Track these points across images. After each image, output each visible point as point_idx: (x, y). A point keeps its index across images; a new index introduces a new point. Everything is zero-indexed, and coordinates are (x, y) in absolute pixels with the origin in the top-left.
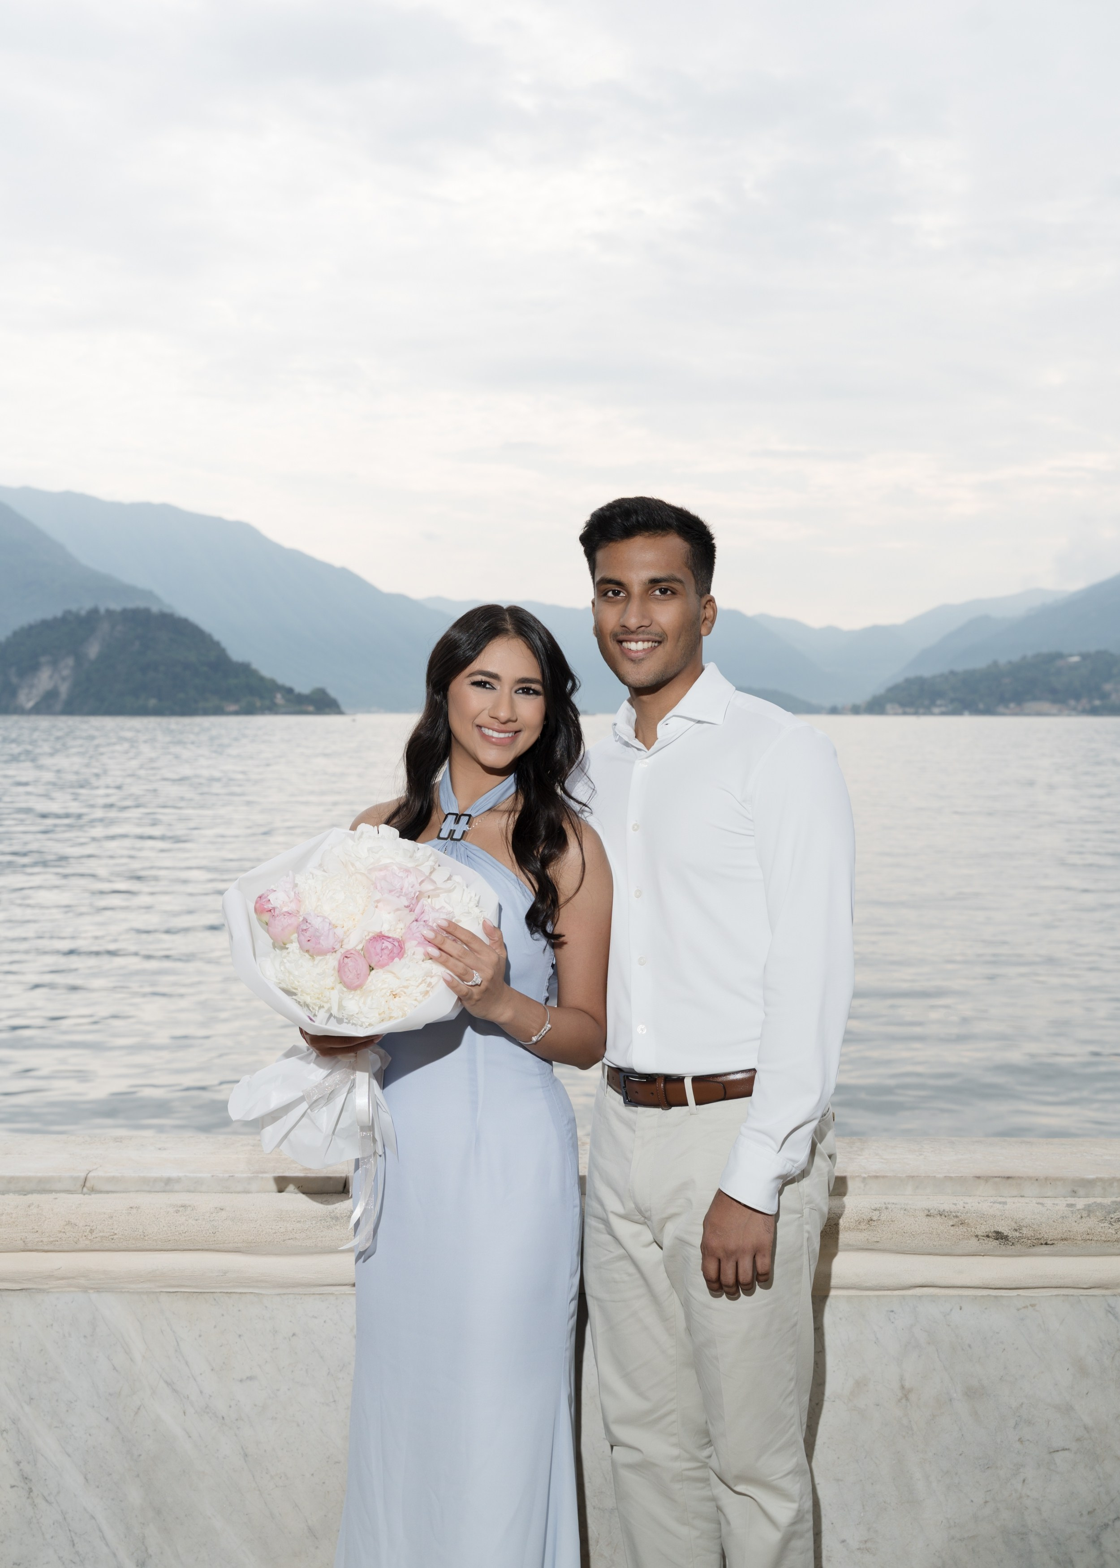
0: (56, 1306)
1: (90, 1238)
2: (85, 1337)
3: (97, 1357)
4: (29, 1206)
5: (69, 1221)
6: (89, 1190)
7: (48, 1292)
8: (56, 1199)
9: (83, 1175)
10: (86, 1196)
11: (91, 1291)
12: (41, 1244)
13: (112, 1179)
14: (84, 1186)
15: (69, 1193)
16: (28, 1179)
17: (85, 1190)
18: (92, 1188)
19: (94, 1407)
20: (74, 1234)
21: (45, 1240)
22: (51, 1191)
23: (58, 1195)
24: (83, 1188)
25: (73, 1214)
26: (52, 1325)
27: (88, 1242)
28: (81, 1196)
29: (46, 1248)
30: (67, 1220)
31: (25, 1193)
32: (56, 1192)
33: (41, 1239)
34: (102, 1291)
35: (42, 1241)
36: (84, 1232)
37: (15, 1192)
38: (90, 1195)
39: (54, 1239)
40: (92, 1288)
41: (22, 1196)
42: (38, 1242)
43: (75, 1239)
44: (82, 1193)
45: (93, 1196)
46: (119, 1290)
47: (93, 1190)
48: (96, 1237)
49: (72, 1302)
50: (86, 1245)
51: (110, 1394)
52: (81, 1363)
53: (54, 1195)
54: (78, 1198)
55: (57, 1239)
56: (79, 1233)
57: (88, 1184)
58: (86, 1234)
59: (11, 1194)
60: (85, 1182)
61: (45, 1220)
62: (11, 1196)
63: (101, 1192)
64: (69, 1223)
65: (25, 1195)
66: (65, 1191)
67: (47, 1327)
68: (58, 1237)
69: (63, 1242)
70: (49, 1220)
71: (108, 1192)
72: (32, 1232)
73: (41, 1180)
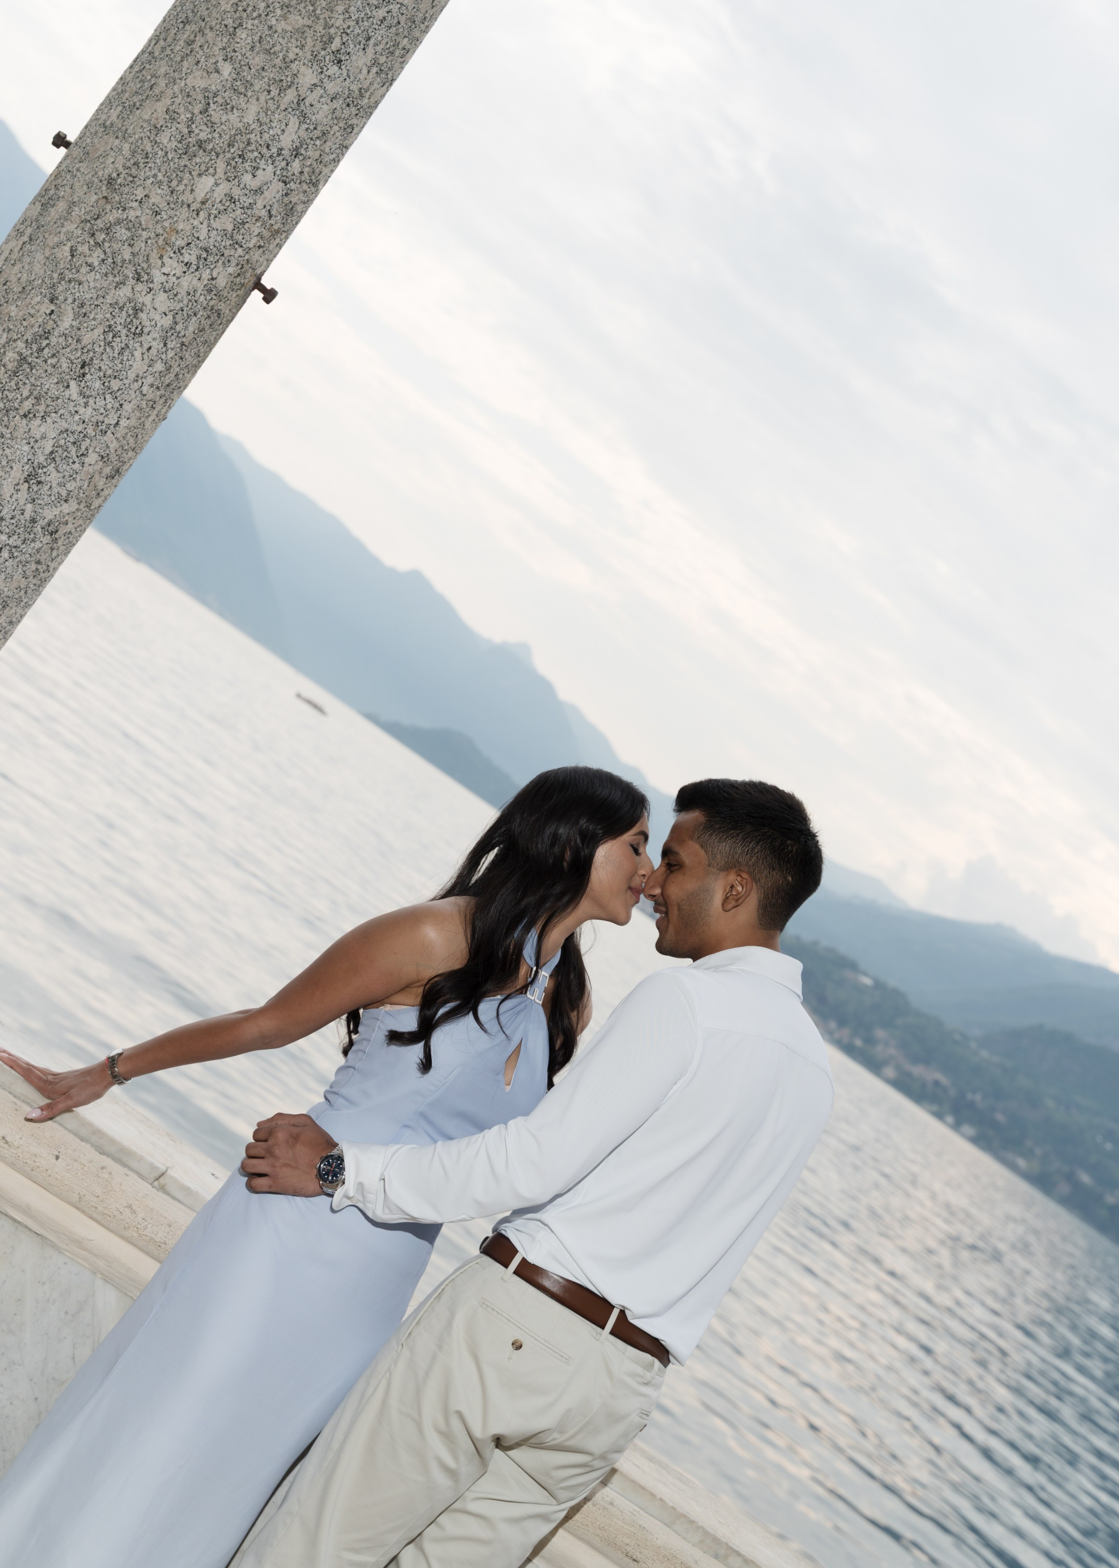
0: (59, 1269)
1: (140, 1232)
2: (66, 1313)
3: (65, 1338)
4: (102, 1168)
5: (131, 1205)
6: (159, 1185)
7: (60, 1252)
8: (127, 1175)
9: (163, 1168)
10: (154, 1189)
11: (99, 1276)
12: (93, 1209)
13: (187, 1190)
14: (157, 1179)
15: (140, 1177)
16: (112, 1141)
17: (156, 1183)
18: (163, 1186)
19: (31, 1380)
20: (128, 1220)
21: (100, 1208)
22: (125, 1165)
23: (130, 1173)
24: (155, 1180)
25: (138, 1201)
26: (44, 1283)
27: (135, 1234)
28: (150, 1187)
29: (95, 1215)
30: (130, 1203)
31: (102, 1152)
32: (130, 1169)
33: (97, 1206)
34: (109, 1282)
35: (96, 1208)
36: (138, 1223)
37: (93, 1145)
38: (158, 1190)
39: (108, 1213)
40: (102, 1274)
41: (97, 1153)
42: (92, 1206)
43: (127, 1225)
44: (151, 1184)
45: (160, 1193)
46: (125, 1291)
47: (162, 1189)
48: (146, 1236)
49: (76, 1275)
50: (132, 1236)
51: (54, 1379)
52: (47, 1334)
53: (126, 1171)
54: (145, 1187)
55: (112, 1215)
56: (134, 1222)
57: (161, 1180)
58: (139, 1227)
59: (89, 1145)
60: (160, 1177)
61: (111, 1191)
62: (88, 1146)
63: (168, 1194)
64: (130, 1207)
65: (100, 1153)
66: (138, 1173)
67: (39, 1282)
68: (113, 1213)
69: (114, 1221)
70: (114, 1193)
71: (174, 1198)
72: (93, 1194)
73: (123, 1150)
